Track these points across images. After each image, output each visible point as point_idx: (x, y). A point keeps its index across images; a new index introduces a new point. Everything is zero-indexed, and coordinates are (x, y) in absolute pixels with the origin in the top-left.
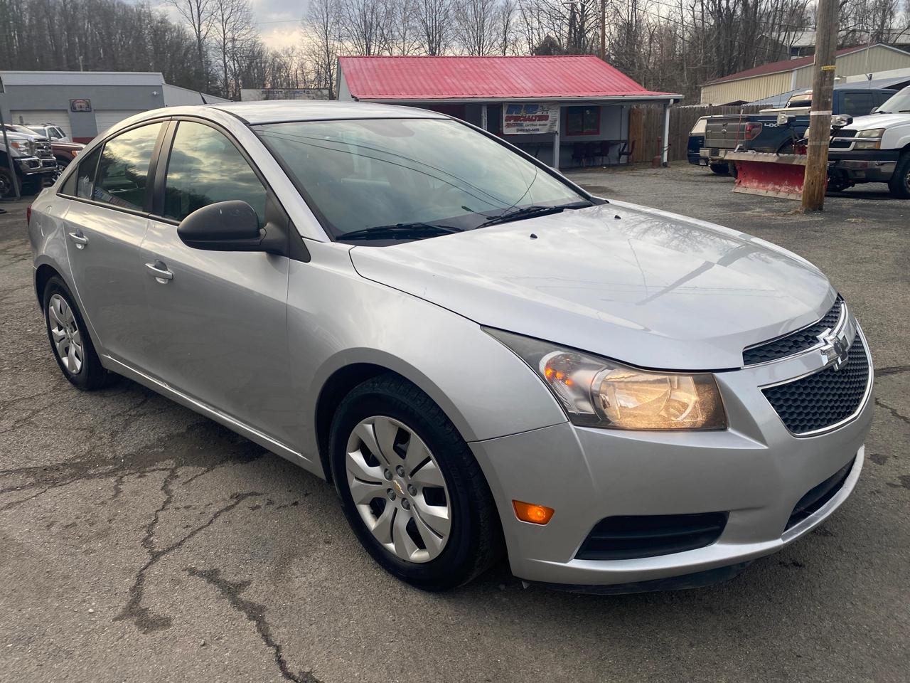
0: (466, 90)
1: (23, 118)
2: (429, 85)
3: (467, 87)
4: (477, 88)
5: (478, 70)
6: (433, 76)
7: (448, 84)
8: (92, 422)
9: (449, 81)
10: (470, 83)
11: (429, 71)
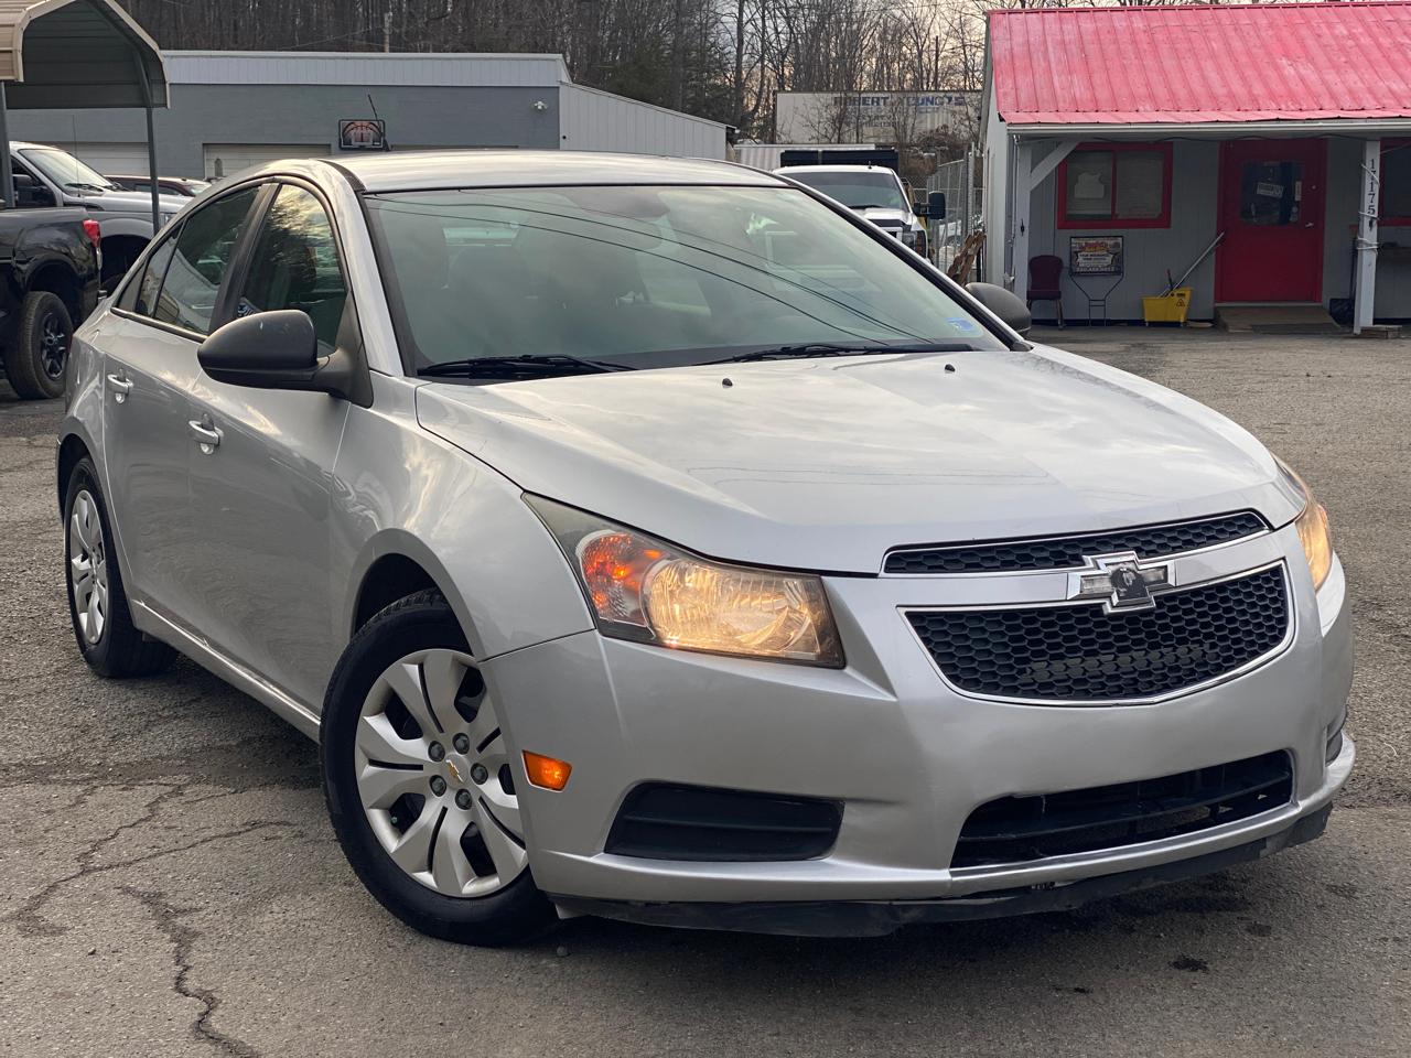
0: (1333, 97)
1: (224, 162)
2: (1226, 84)
3: (1339, 88)
4: (1370, 91)
5: (1386, 42)
6: (1243, 59)
7: (1283, 80)
8: (92, 719)
9: (1289, 71)
10: (1352, 77)
11: (1237, 45)
